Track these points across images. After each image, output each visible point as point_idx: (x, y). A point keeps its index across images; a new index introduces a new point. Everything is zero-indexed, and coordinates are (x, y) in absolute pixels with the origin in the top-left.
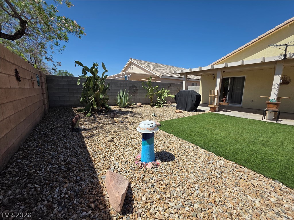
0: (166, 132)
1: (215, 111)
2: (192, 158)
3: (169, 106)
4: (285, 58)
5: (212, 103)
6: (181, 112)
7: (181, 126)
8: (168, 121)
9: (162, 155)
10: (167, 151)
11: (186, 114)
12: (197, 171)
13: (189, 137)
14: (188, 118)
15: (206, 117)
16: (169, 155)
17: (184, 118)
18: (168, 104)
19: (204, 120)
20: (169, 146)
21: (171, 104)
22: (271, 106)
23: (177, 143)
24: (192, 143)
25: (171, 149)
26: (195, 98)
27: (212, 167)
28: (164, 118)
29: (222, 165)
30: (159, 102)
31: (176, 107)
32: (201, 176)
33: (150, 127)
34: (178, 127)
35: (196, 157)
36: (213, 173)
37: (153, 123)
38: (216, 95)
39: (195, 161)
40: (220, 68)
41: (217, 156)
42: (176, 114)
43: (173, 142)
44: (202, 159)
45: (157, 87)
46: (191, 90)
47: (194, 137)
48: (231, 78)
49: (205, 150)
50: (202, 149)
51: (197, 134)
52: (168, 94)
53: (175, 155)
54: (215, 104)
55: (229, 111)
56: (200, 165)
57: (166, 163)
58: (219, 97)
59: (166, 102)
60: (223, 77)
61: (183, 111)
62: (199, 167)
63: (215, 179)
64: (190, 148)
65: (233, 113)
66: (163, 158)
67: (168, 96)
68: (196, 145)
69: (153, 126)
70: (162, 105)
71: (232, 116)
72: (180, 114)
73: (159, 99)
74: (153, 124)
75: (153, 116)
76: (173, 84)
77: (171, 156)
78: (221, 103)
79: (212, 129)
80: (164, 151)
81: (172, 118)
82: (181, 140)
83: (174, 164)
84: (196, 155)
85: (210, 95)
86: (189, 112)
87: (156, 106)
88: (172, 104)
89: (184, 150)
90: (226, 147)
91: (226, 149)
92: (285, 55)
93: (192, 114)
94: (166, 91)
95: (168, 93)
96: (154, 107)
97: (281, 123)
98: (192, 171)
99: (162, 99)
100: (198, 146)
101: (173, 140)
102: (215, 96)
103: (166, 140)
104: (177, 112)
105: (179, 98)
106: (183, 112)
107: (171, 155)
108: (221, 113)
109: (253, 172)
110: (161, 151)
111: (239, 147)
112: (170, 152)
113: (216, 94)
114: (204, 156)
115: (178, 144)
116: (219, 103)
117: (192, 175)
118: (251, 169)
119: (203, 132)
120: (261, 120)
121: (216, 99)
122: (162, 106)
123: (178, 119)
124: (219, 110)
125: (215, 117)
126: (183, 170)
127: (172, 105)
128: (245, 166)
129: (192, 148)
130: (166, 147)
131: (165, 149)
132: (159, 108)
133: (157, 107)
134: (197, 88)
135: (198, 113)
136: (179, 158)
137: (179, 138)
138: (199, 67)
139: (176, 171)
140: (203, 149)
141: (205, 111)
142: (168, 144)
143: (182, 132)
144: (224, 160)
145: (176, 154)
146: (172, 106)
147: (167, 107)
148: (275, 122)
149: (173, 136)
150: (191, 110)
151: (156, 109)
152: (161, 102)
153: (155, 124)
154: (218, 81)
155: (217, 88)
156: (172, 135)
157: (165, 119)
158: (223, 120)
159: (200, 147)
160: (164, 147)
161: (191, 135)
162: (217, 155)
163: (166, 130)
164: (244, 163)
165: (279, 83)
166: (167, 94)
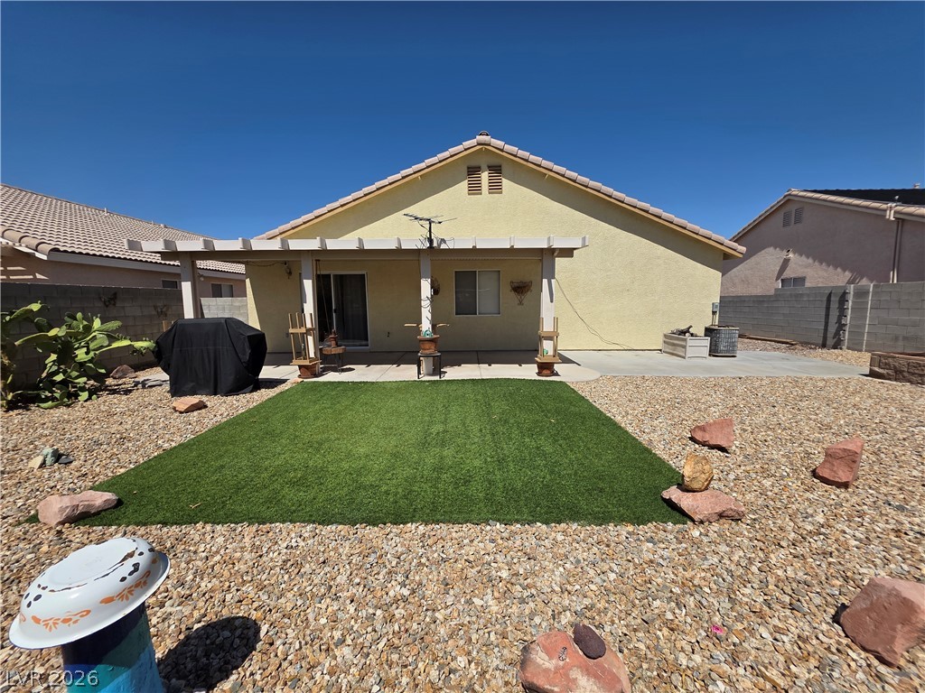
0: (165, 524)
1: (316, 376)
2: (315, 582)
3: (128, 386)
4: (431, 247)
5: (301, 353)
6: (201, 406)
7: (223, 467)
8: (150, 466)
9: (195, 658)
10: (211, 618)
11: (223, 408)
12: (353, 622)
13: (271, 502)
14: (235, 423)
15: (297, 401)
16: (227, 633)
17: (219, 428)
18: (120, 378)
19: (294, 417)
20: (212, 590)
21: (134, 375)
22: (427, 345)
23: (238, 555)
24: (291, 521)
25: (228, 597)
26: (247, 344)
27: (381, 577)
28: (123, 457)
29: (400, 549)
30: (59, 378)
31: (167, 387)
32: (369, 629)
33: (123, 579)
34: (214, 478)
35: (327, 569)
36: (392, 593)
37: (131, 555)
38: (310, 329)
39: (331, 587)
40: (308, 251)
41: (376, 528)
42: (177, 420)
43: (218, 558)
44: (348, 567)
45: (35, 307)
46: (227, 320)
47: (290, 494)
48: (335, 276)
49: (340, 527)
50: (329, 527)
51: (295, 477)
52: (112, 338)
53: (254, 615)
54: (312, 355)
55: (348, 366)
56: (349, 594)
57: (233, 677)
58: (316, 332)
59: (102, 373)
60: (319, 273)
61: (204, 398)
62: (352, 601)
63: (403, 612)
64: (294, 545)
65: (360, 373)
66: (206, 668)
67: (115, 345)
68: (309, 522)
69: (136, 566)
70: (83, 389)
71: (361, 383)
72: (195, 413)
73: (58, 362)
74: (136, 559)
75: (43, 465)
76: (127, 291)
77: (238, 632)
78: (327, 351)
79: (328, 440)
80: (196, 626)
81: (166, 446)
82: (248, 531)
83: (265, 658)
84: (324, 562)
85: (291, 331)
86: (229, 398)
87: (47, 399)
88: (142, 376)
89: (278, 569)
90: (384, 488)
91: (387, 493)
92: (431, 240)
93: (245, 401)
94: (97, 323)
95: (112, 331)
96: (33, 407)
97: (446, 377)
98: (337, 634)
99: (82, 364)
100: (314, 522)
101: (214, 549)
102: (308, 330)
103: (183, 565)
104: (182, 407)
105: (176, 350)
106: (208, 404)
107: (237, 623)
108: (331, 377)
109: (457, 527)
110: (182, 637)
111: (408, 472)
112: (225, 613)
113: (309, 325)
114: (347, 548)
115: (247, 556)
116: (321, 349)
117: (346, 651)
118: (449, 522)
119: (311, 463)
120: (417, 379)
121: (310, 339)
122: (85, 395)
123: (199, 441)
124: (325, 371)
125: (322, 396)
126: (310, 655)
127: (141, 379)
128: (438, 522)
129: (302, 544)
130: (201, 604)
131: (196, 614)
132: (68, 406)
133: (56, 407)
134: (237, 304)
135: (264, 394)
136: (275, 616)
137: (236, 523)
138: (240, 239)
139: (285, 684)
140: (334, 527)
141: (284, 381)
142: (203, 585)
143: (236, 493)
144: (395, 529)
145: (255, 605)
146: (144, 384)
147: (114, 392)
148: (437, 378)
149: (208, 527)
150: (235, 390)
151: (45, 417)
152: (77, 377)
153: (144, 547)
154: (308, 285)
155: (309, 307)
156: (199, 525)
157: (128, 461)
158: (345, 402)
159: (322, 523)
160: (187, 610)
161: (276, 492)
162: (375, 525)
163: (159, 517)
164: (434, 513)
165: (430, 296)
166: (108, 336)
